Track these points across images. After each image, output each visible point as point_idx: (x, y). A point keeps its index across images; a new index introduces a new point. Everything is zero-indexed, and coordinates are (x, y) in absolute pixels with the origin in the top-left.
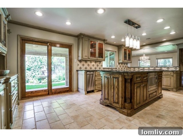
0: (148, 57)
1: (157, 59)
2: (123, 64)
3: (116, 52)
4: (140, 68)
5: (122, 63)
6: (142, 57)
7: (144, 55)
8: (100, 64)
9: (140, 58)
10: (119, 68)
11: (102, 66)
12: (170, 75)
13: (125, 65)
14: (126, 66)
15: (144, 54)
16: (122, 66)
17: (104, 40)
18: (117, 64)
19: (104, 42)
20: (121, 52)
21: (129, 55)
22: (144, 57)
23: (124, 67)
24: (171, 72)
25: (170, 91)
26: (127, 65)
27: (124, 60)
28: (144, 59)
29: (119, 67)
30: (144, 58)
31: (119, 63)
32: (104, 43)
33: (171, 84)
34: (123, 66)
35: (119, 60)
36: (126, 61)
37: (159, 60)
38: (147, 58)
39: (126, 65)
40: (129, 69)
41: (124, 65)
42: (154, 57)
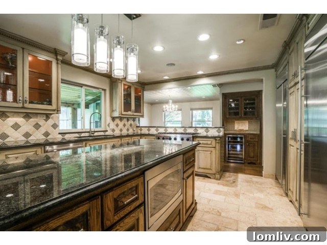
0: (177, 106)
1: (192, 109)
2: (125, 120)
3: (105, 90)
4: (159, 128)
5: (121, 119)
6: (167, 106)
7: (171, 101)
8: (46, 120)
9: (164, 107)
10: (113, 130)
11: (55, 126)
12: (211, 146)
13: (129, 122)
14: (131, 125)
15: (171, 99)
16: (121, 124)
17: (55, 52)
18: (109, 119)
19: (57, 56)
20: (116, 92)
21: (139, 100)
22: (170, 104)
23: (126, 127)
24: (212, 140)
25: (210, 178)
26: (134, 120)
27: (124, 111)
28: (170, 109)
29: (115, 127)
30: (170, 107)
31: (113, 119)
32: (57, 59)
33: (211, 164)
34: (124, 125)
35: (112, 111)
36: (129, 113)
37: (195, 112)
38: (175, 108)
39: (131, 122)
40: (139, 131)
41: (126, 123)
42: (187, 106)
